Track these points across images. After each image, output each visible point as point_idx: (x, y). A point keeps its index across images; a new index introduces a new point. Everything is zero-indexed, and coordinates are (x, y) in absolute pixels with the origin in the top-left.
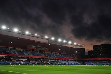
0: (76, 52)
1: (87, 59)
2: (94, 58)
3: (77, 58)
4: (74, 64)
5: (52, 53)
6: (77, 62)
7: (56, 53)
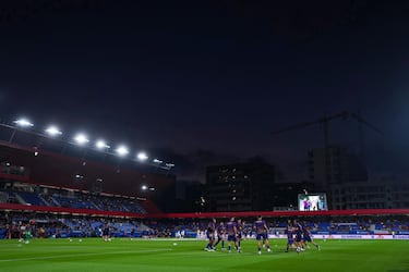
0: (144, 188)
1: (181, 216)
2: (205, 212)
3: (143, 212)
4: (133, 234)
5: (46, 191)
6: (144, 228)
7: (60, 191)
